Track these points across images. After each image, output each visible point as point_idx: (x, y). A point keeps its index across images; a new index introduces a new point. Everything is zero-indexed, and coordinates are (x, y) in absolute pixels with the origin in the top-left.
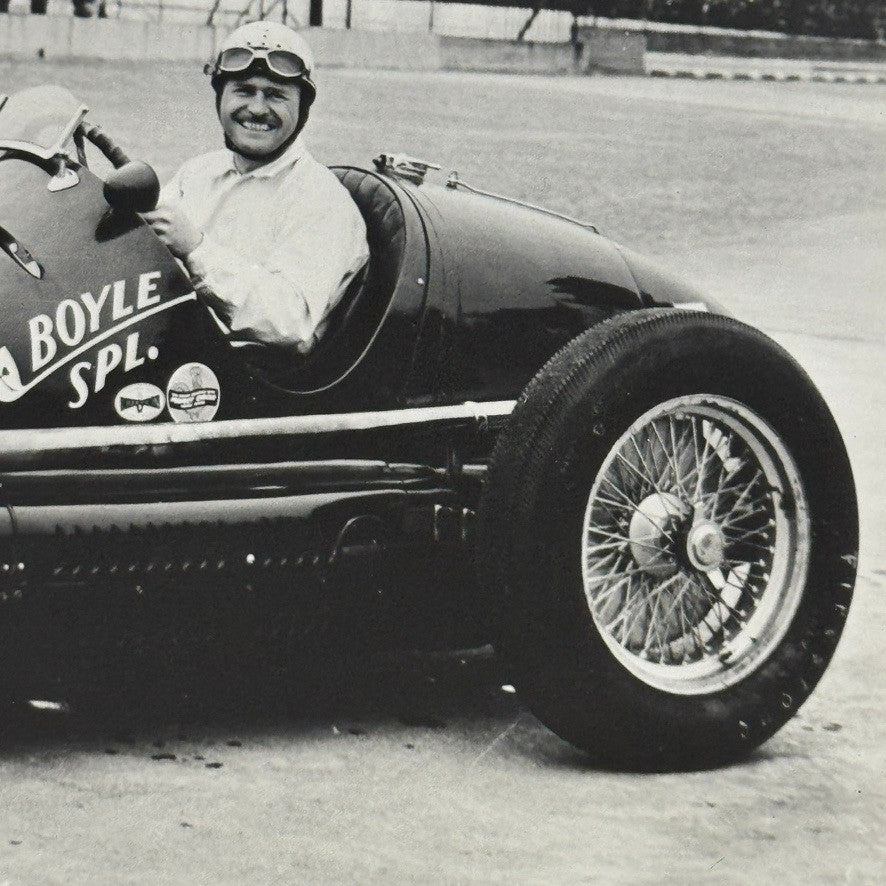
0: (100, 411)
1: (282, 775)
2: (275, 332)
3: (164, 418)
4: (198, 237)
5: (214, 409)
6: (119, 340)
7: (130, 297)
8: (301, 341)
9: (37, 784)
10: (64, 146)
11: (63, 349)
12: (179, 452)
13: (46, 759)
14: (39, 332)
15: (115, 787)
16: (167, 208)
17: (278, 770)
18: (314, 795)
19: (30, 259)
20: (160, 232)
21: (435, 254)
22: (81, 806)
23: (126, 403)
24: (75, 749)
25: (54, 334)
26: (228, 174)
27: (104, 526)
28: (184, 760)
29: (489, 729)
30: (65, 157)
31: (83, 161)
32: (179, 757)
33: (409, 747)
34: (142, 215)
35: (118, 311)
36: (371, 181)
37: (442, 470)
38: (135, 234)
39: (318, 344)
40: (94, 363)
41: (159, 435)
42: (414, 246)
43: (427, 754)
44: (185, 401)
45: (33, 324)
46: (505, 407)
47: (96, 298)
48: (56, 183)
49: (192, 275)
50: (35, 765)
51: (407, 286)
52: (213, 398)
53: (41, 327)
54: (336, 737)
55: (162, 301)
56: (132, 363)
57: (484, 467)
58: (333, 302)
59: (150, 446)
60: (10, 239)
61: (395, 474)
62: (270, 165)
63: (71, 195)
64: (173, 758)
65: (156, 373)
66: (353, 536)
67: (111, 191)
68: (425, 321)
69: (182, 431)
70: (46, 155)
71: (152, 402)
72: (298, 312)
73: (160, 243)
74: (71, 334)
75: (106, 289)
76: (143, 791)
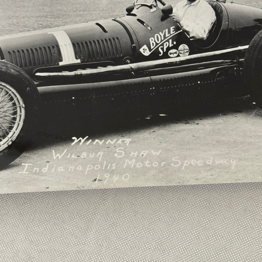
0: (166, 56)
1: (211, 124)
2: (199, 36)
3: (178, 56)
4: (181, 19)
5: (188, 53)
6: (168, 41)
7: (169, 32)
8: (204, 38)
9: (163, 131)
10: (153, 2)
11: (157, 44)
12: (182, 62)
13: (164, 126)
14: (152, 41)
15: (179, 130)
16: (174, 13)
17: (210, 124)
18: (218, 128)
19: (148, 26)
20: (174, 18)
21: (229, 17)
22: (172, 134)
23: (171, 54)
24: (169, 123)
25: (155, 41)
26: (186, 5)
27: (169, 79)
28: (191, 123)
29: (251, 112)
30: (153, 5)
31: (157, 5)
32: (190, 123)
33: (236, 117)
34: (170, 15)
35: (167, 35)
36: (215, 3)
37: (235, 61)
38: (169, 19)
39: (208, 38)
40: (163, 46)
41: (178, 59)
42: (225, 16)
43: (240, 118)
44: (182, 52)
45: (150, 40)
46: (247, 47)
47: (162, 33)
48: (152, 10)
49: (181, 26)
50: (162, 127)
51: (224, 24)
52: (188, 51)
53: (152, 40)
54: (221, 116)
55: (175, 32)
56: (171, 45)
57: (244, 59)
58: (210, 29)
59: (176, 62)
60: (144, 23)
61: (226, 63)
62: (194, 2)
63: (155, 12)
64: (189, 123)
65: (176, 47)
66: (219, 76)
67: (163, 11)
68: (229, 31)
69: (182, 58)
70: (149, 5)
71: (176, 53)
72: (203, 32)
73: (174, 20)
74: (158, 41)
75: (164, 31)
76: (184, 130)
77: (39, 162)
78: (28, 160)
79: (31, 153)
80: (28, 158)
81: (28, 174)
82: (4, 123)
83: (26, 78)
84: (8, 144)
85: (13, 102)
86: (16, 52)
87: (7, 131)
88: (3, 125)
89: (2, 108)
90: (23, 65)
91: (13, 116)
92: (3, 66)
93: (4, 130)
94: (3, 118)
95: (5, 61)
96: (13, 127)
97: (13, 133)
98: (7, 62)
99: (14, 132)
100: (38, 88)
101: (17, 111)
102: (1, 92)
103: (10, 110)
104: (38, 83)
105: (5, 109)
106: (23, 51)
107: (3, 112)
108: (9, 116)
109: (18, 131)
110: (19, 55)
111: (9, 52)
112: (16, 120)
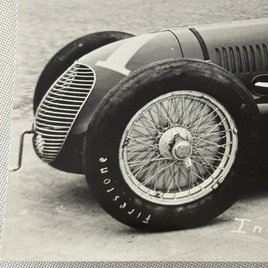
77: (262, 218)
78: (245, 214)
79: (249, 204)
80: (245, 210)
81: (245, 234)
82: (206, 155)
83: (241, 89)
84: (212, 187)
85: (220, 124)
86: (228, 50)
87: (211, 168)
88: (204, 158)
89: (203, 132)
90: (238, 69)
91: (219, 146)
92: (206, 69)
93: (205, 166)
94: (205, 147)
95: (210, 62)
96: (220, 162)
97: (220, 171)
98: (212, 64)
99: (222, 171)
100: (259, 105)
101: (225, 138)
102: (202, 108)
103: (216, 137)
104: (258, 97)
105: (207, 135)
106: (237, 48)
107: (204, 139)
108: (213, 145)
109: (227, 169)
110: (232, 55)
111: (217, 50)
112: (224, 153)
